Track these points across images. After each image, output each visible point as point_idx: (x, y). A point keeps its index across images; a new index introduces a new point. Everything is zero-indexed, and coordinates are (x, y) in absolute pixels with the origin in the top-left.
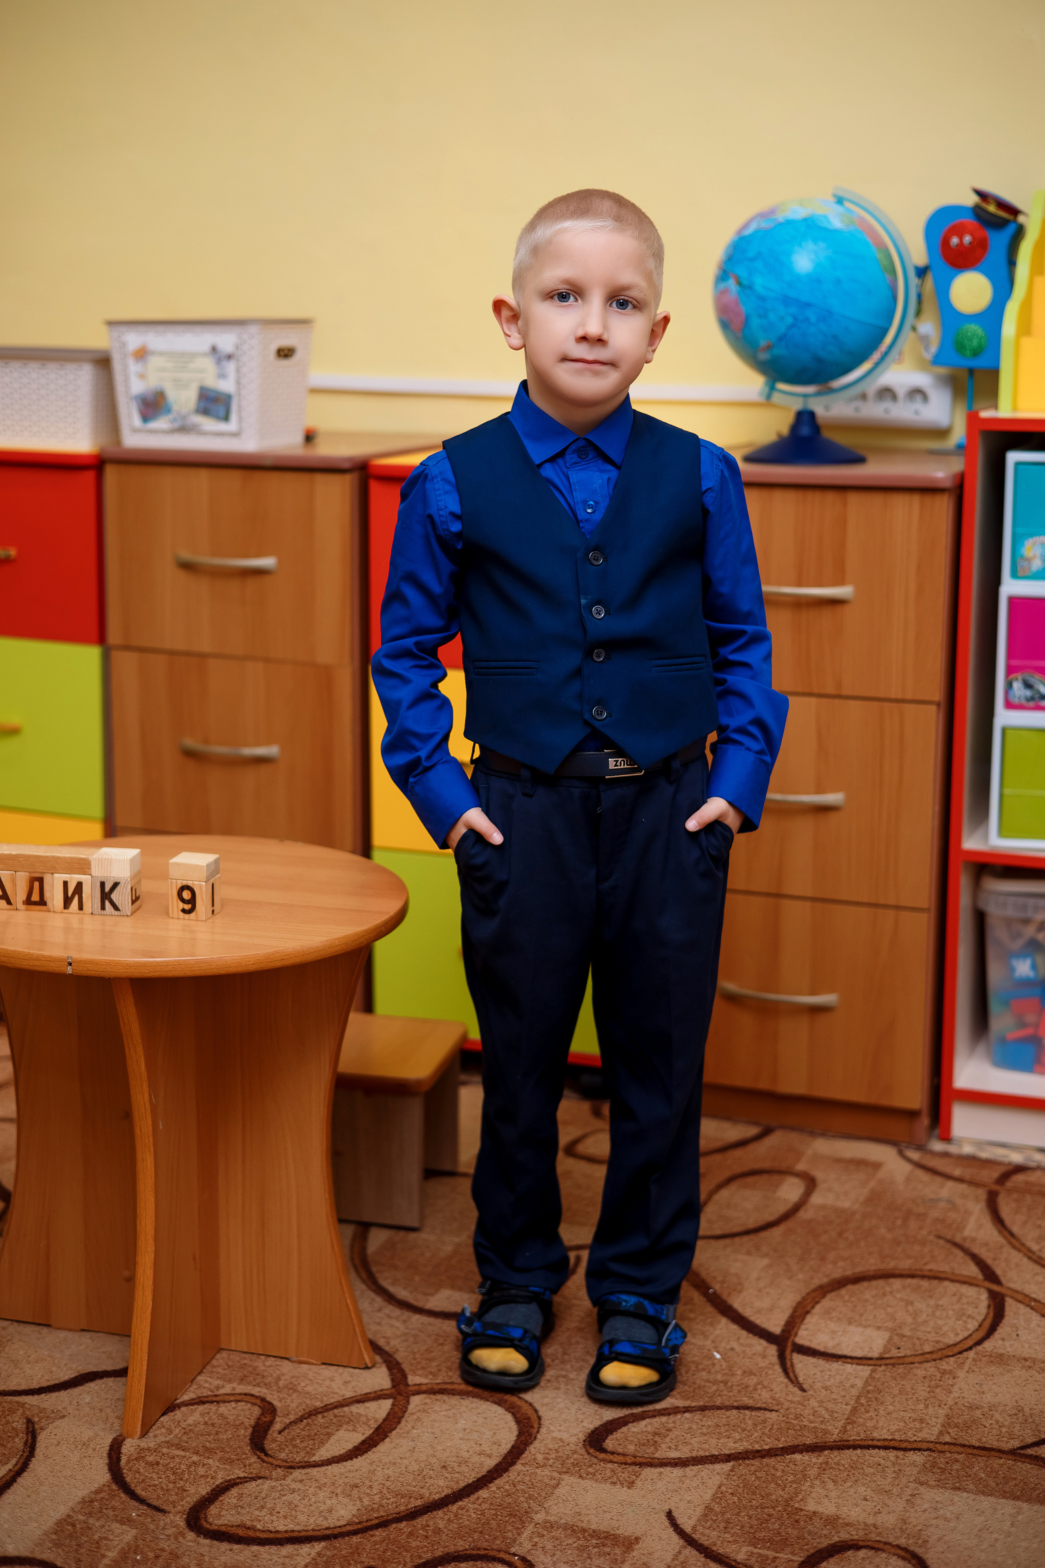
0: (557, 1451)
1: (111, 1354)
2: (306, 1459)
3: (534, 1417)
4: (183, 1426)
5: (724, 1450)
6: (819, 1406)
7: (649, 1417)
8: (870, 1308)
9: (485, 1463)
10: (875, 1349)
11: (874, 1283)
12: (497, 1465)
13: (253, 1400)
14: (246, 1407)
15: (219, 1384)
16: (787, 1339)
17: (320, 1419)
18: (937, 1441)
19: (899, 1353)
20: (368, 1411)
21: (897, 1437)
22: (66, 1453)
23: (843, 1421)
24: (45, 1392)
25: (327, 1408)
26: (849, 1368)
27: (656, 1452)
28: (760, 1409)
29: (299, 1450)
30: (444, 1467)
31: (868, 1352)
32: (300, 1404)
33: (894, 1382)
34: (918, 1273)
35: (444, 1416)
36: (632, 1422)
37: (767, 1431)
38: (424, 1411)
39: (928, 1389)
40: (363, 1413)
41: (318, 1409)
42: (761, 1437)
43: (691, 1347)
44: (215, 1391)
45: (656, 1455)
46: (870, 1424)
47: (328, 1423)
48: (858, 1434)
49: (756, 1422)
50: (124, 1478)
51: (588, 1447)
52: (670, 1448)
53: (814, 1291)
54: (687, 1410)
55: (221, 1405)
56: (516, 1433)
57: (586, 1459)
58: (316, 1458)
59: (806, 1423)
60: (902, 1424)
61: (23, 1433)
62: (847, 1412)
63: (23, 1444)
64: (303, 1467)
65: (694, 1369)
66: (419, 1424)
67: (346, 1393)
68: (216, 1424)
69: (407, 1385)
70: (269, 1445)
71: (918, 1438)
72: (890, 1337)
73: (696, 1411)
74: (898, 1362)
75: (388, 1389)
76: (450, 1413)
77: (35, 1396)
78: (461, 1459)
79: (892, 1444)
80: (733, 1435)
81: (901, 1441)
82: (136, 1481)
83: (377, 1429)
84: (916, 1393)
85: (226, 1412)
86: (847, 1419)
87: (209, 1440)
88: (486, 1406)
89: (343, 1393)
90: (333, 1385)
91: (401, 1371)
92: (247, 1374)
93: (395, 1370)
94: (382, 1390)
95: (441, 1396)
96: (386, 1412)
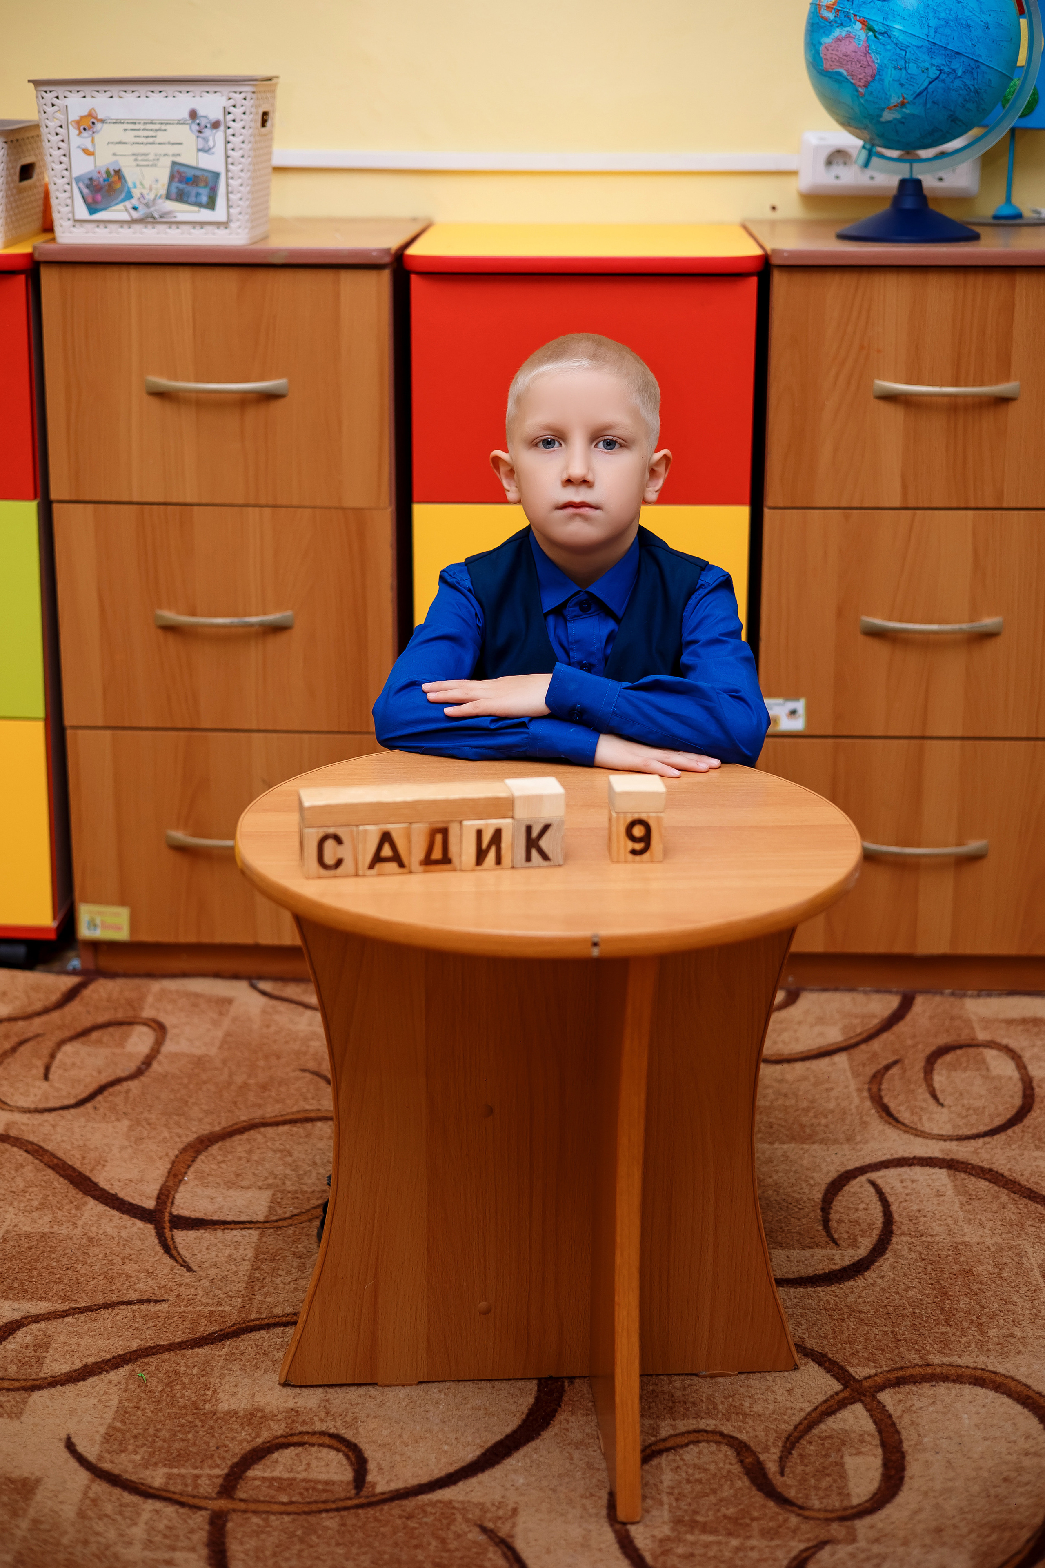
2: (848, 1504)
3: (1030, 1393)
4: (668, 1489)
13: (711, 1437)
14: (714, 1448)
17: (809, 1447)
20: (848, 1423)
24: (462, 1479)
25: (803, 1429)
29: (827, 1493)
32: (766, 1431)
35: (937, 1412)
38: (910, 1409)
40: (848, 1427)
41: (793, 1433)
47: (821, 1449)
55: (681, 1451)
56: (1036, 1420)
58: (856, 1501)
63: (501, 1558)
64: (857, 1516)
66: (921, 1429)
67: (803, 1405)
68: (700, 1479)
70: (791, 1494)
75: (842, 1391)
76: (941, 1408)
83: (883, 1444)
85: (697, 1460)
88: (968, 1390)
89: (798, 1406)
90: (779, 1398)
91: (834, 1363)
92: (671, 1404)
93: (827, 1364)
94: (837, 1393)
95: (907, 1387)
96: (870, 1421)
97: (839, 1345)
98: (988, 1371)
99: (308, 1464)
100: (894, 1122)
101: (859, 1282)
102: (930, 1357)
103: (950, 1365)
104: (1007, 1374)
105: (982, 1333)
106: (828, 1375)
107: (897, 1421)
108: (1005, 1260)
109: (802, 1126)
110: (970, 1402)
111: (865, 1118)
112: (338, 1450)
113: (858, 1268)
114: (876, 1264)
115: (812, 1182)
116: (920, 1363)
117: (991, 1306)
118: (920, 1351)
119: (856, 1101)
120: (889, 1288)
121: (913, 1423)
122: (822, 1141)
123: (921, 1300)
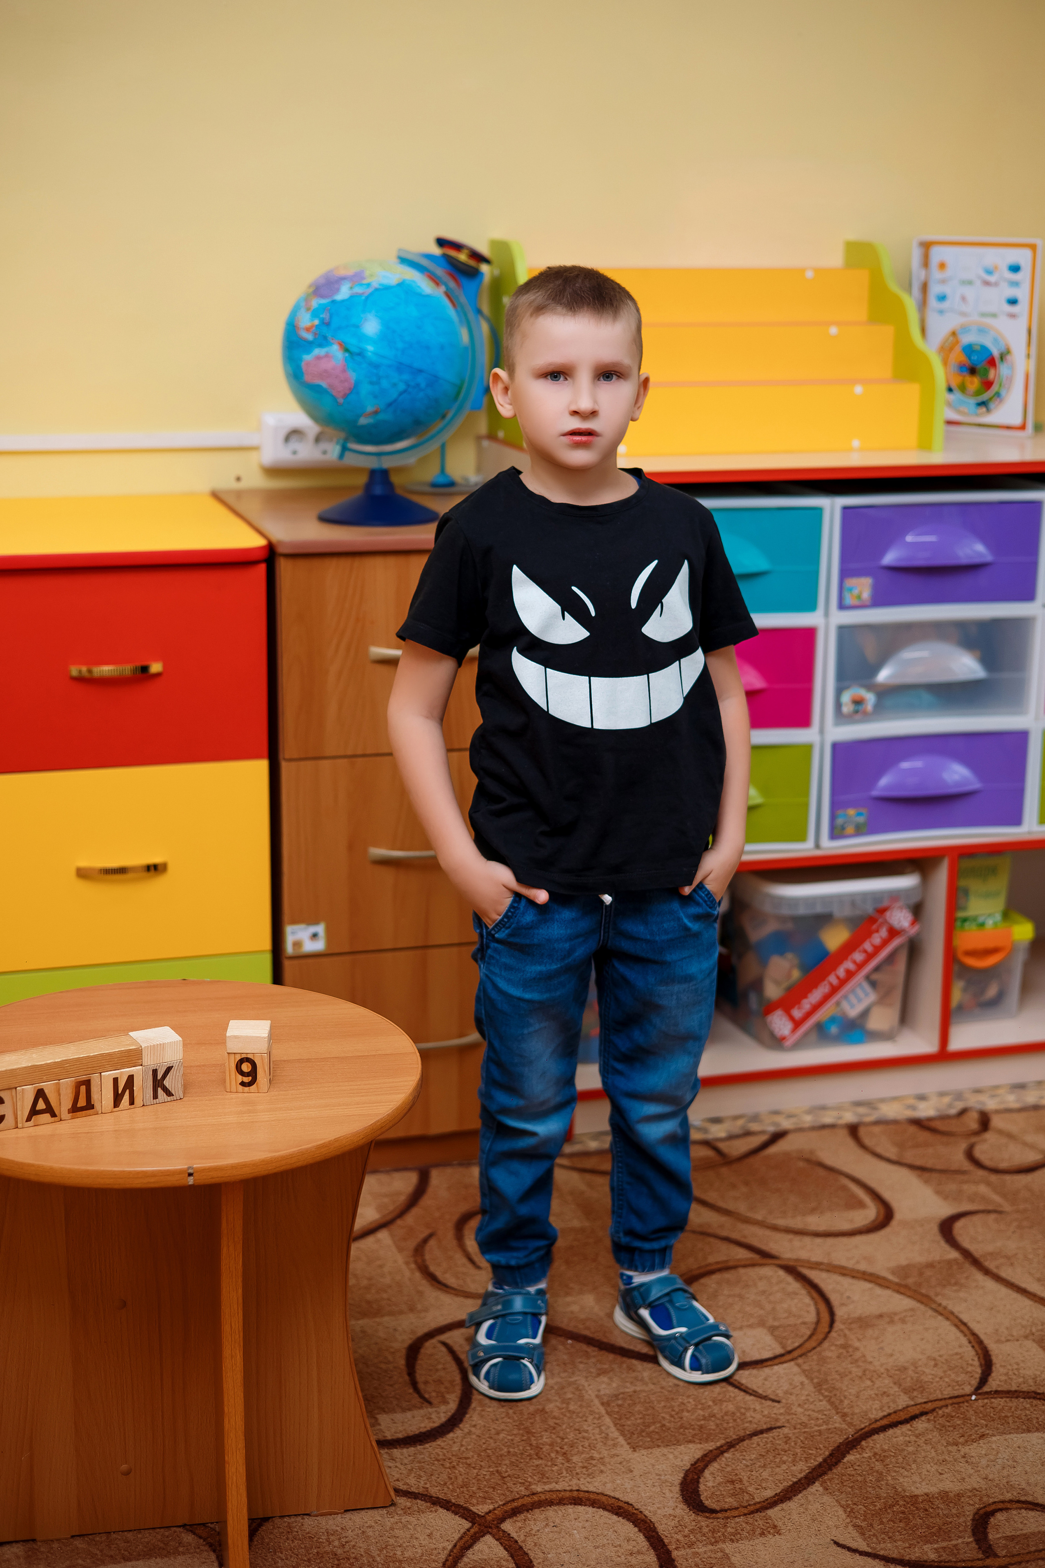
0: (682, 1526)
5: (796, 1475)
6: (806, 1410)
19: (793, 1343)
20: (486, 1551)
27: (753, 1496)
28: (769, 1429)
33: (824, 1368)
35: (551, 1532)
36: (699, 1478)
37: (802, 1446)
38: (531, 1534)
40: (485, 1556)
42: (804, 1452)
45: (757, 1499)
46: (857, 1410)
48: (861, 1421)
49: (784, 1441)
51: (700, 1513)
52: (757, 1489)
54: (721, 1450)
57: (713, 1523)
59: (816, 1428)
62: (830, 1408)
66: (543, 1548)
67: (444, 1545)
71: (902, 1407)
72: (769, 1330)
74: (803, 1351)
76: (554, 1528)
79: (892, 1420)
80: (784, 1460)
81: (895, 1415)
88: (570, 1509)
89: (441, 1546)
90: (423, 1543)
91: (459, 1506)
92: (336, 1562)
93: (453, 1508)
94: (468, 1530)
95: (522, 1515)
96: (502, 1548)
97: (458, 1490)
98: (582, 1491)
100: (445, 1289)
101: (457, 1433)
102: (533, 1487)
103: (551, 1491)
104: (597, 1491)
105: (568, 1461)
106: (457, 1517)
107: (523, 1545)
108: (569, 1396)
109: (368, 1302)
110: (576, 1519)
111: (420, 1288)
113: (453, 1422)
114: (467, 1416)
115: (392, 1350)
116: (527, 1494)
117: (569, 1437)
118: (524, 1483)
119: (407, 1273)
120: (483, 1434)
121: (535, 1545)
122: (391, 1313)
123: (512, 1440)
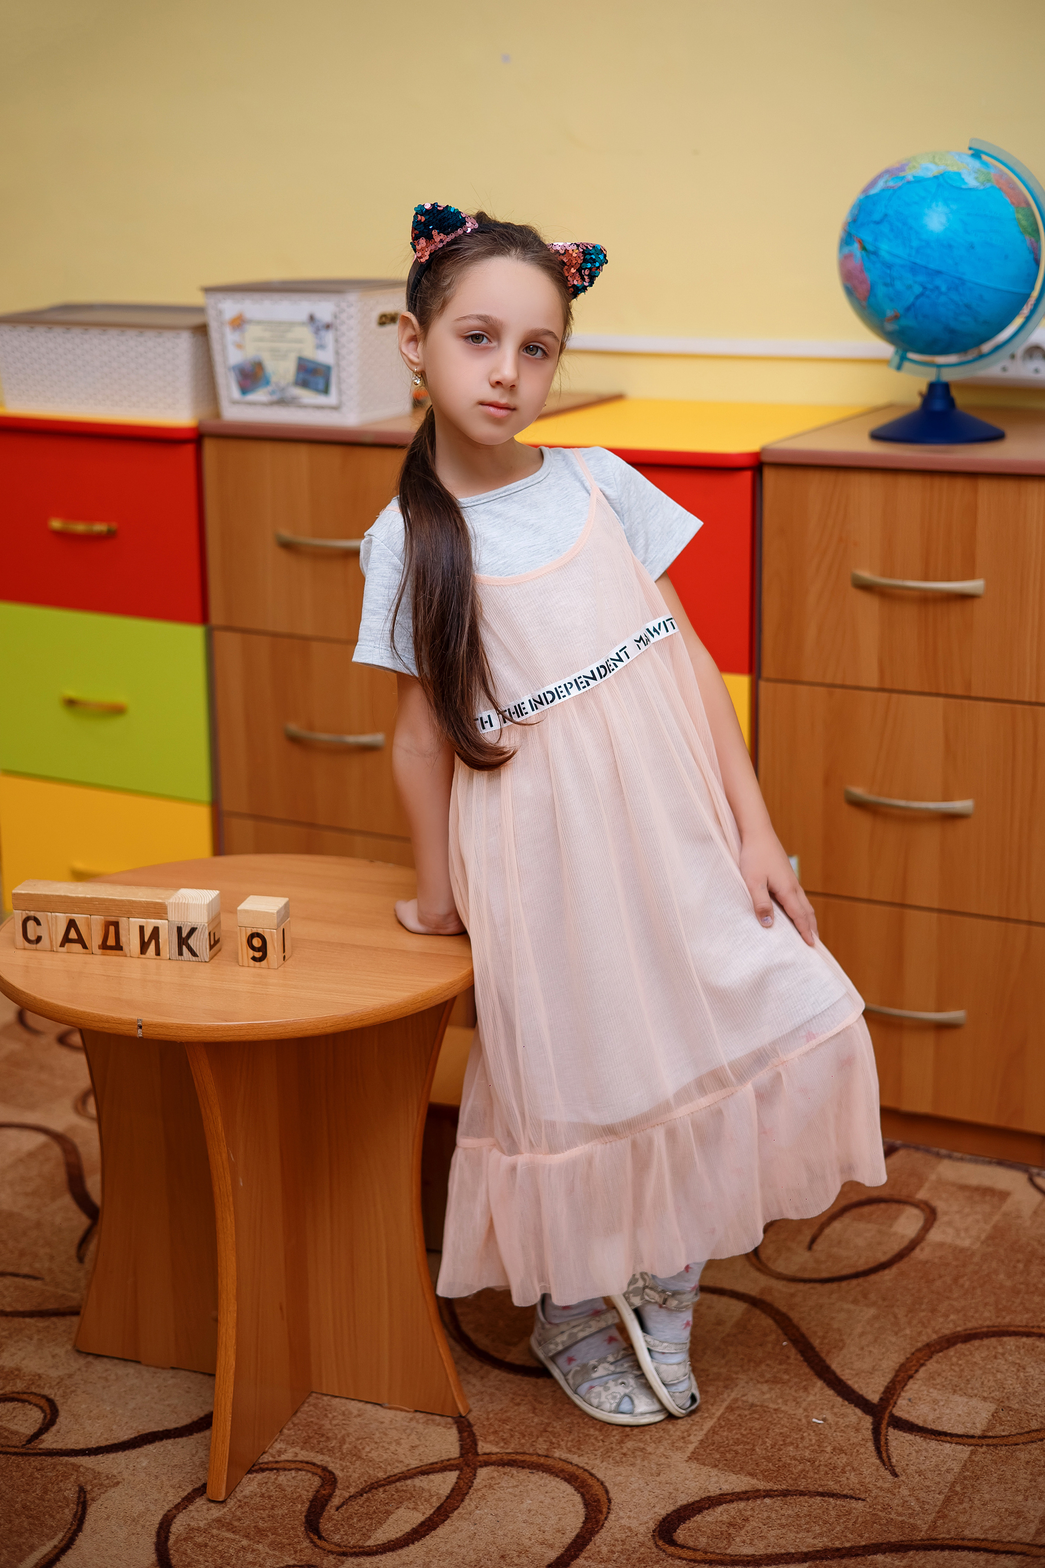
0: (623, 1542)
1: (175, 1408)
2: (360, 1543)
3: (604, 1499)
4: (239, 1498)
5: (801, 1547)
6: (910, 1495)
7: (726, 1502)
8: (978, 1372)
9: (546, 1555)
10: (978, 1425)
11: (986, 1342)
12: (558, 1558)
13: (314, 1470)
14: (307, 1477)
15: (281, 1448)
16: (885, 1408)
17: (381, 1494)
18: (1033, 1542)
19: (1004, 1431)
20: (431, 1484)
21: (990, 1537)
22: (114, 1528)
23: (934, 1514)
24: (102, 1453)
25: (391, 1480)
26: (948, 1448)
27: (729, 1547)
28: (846, 1496)
29: (355, 1531)
30: (502, 1557)
31: (971, 1428)
32: (363, 1474)
33: (994, 1466)
34: (1035, 1330)
35: (510, 1493)
36: (707, 1509)
37: (850, 1525)
38: (491, 1487)
39: (1030, 1477)
40: (427, 1487)
41: (380, 1481)
42: (843, 1532)
43: (781, 1416)
44: (277, 1456)
45: (729, 1551)
46: (962, 1519)
47: (388, 1498)
48: (949, 1532)
49: (840, 1513)
50: (170, 1559)
51: (657, 1539)
52: (744, 1542)
53: (919, 1350)
54: (769, 1494)
55: (281, 1473)
56: (582, 1519)
57: (653, 1553)
58: (370, 1543)
59: (893, 1516)
60: (997, 1520)
61: (74, 1504)
62: (939, 1503)
63: (72, 1515)
64: (356, 1555)
65: (781, 1443)
66: (483, 1503)
67: (412, 1462)
68: (272, 1496)
69: (477, 1454)
70: (325, 1525)
71: (1013, 1538)
72: (997, 1409)
73: (779, 1496)
74: (1001, 1443)
75: (455, 1459)
76: (517, 1491)
77: (92, 1457)
78: (522, 1547)
79: (983, 1545)
80: (813, 1529)
81: (994, 1541)
82: (181, 1564)
83: (439, 1508)
84: (1016, 1481)
85: (285, 1482)
86: (938, 1512)
87: (263, 1516)
88: (555, 1483)
89: (406, 1462)
90: (399, 1451)
91: (473, 1435)
93: (465, 1435)
94: (450, 1459)
95: (508, 1468)
96: (451, 1487)
97: (493, 1421)
98: (589, 1473)
99: (15, 1417)
102: (555, 1450)
103: (564, 1461)
104: (601, 1478)
105: (618, 1442)
106: (458, 1444)
107: (472, 1492)
112: (43, 1411)
116: (542, 1453)
118: (553, 1444)
121: (480, 1497)
